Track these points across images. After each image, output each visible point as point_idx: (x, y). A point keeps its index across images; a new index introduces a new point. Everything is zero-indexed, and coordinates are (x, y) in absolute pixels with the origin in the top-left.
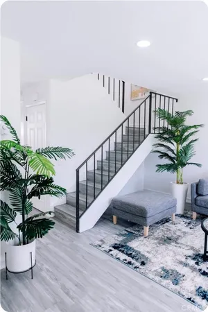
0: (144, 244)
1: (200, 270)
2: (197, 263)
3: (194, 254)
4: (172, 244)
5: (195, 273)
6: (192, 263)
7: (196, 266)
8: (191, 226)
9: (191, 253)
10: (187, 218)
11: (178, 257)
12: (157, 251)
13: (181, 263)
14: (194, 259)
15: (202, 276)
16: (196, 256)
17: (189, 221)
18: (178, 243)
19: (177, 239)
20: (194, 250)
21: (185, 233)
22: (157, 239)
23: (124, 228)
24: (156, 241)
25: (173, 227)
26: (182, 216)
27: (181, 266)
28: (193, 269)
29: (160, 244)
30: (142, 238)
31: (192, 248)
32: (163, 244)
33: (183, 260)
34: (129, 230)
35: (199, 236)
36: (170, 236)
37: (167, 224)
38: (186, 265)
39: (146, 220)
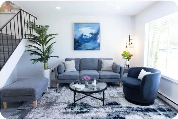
0: (37, 113)
1: (75, 112)
2: (72, 109)
3: (68, 106)
4: (54, 105)
5: (74, 115)
6: (69, 110)
7: (72, 111)
8: (58, 91)
9: (66, 105)
10: (54, 88)
11: (62, 111)
12: (48, 113)
13: (64, 113)
14: (69, 108)
15: (78, 115)
16: (69, 106)
17: (55, 89)
18: (57, 103)
19: (55, 101)
20: (67, 104)
21: (57, 96)
22: (43, 106)
23: (17, 109)
24: (44, 108)
25: (49, 96)
26: (51, 88)
27: (65, 115)
28: (72, 113)
29: (47, 108)
30: (33, 110)
31: (65, 103)
32: (49, 107)
33: (65, 111)
34: (21, 108)
35: (65, 95)
36: (50, 101)
37: (44, 95)
38: (67, 113)
39: (35, 97)
